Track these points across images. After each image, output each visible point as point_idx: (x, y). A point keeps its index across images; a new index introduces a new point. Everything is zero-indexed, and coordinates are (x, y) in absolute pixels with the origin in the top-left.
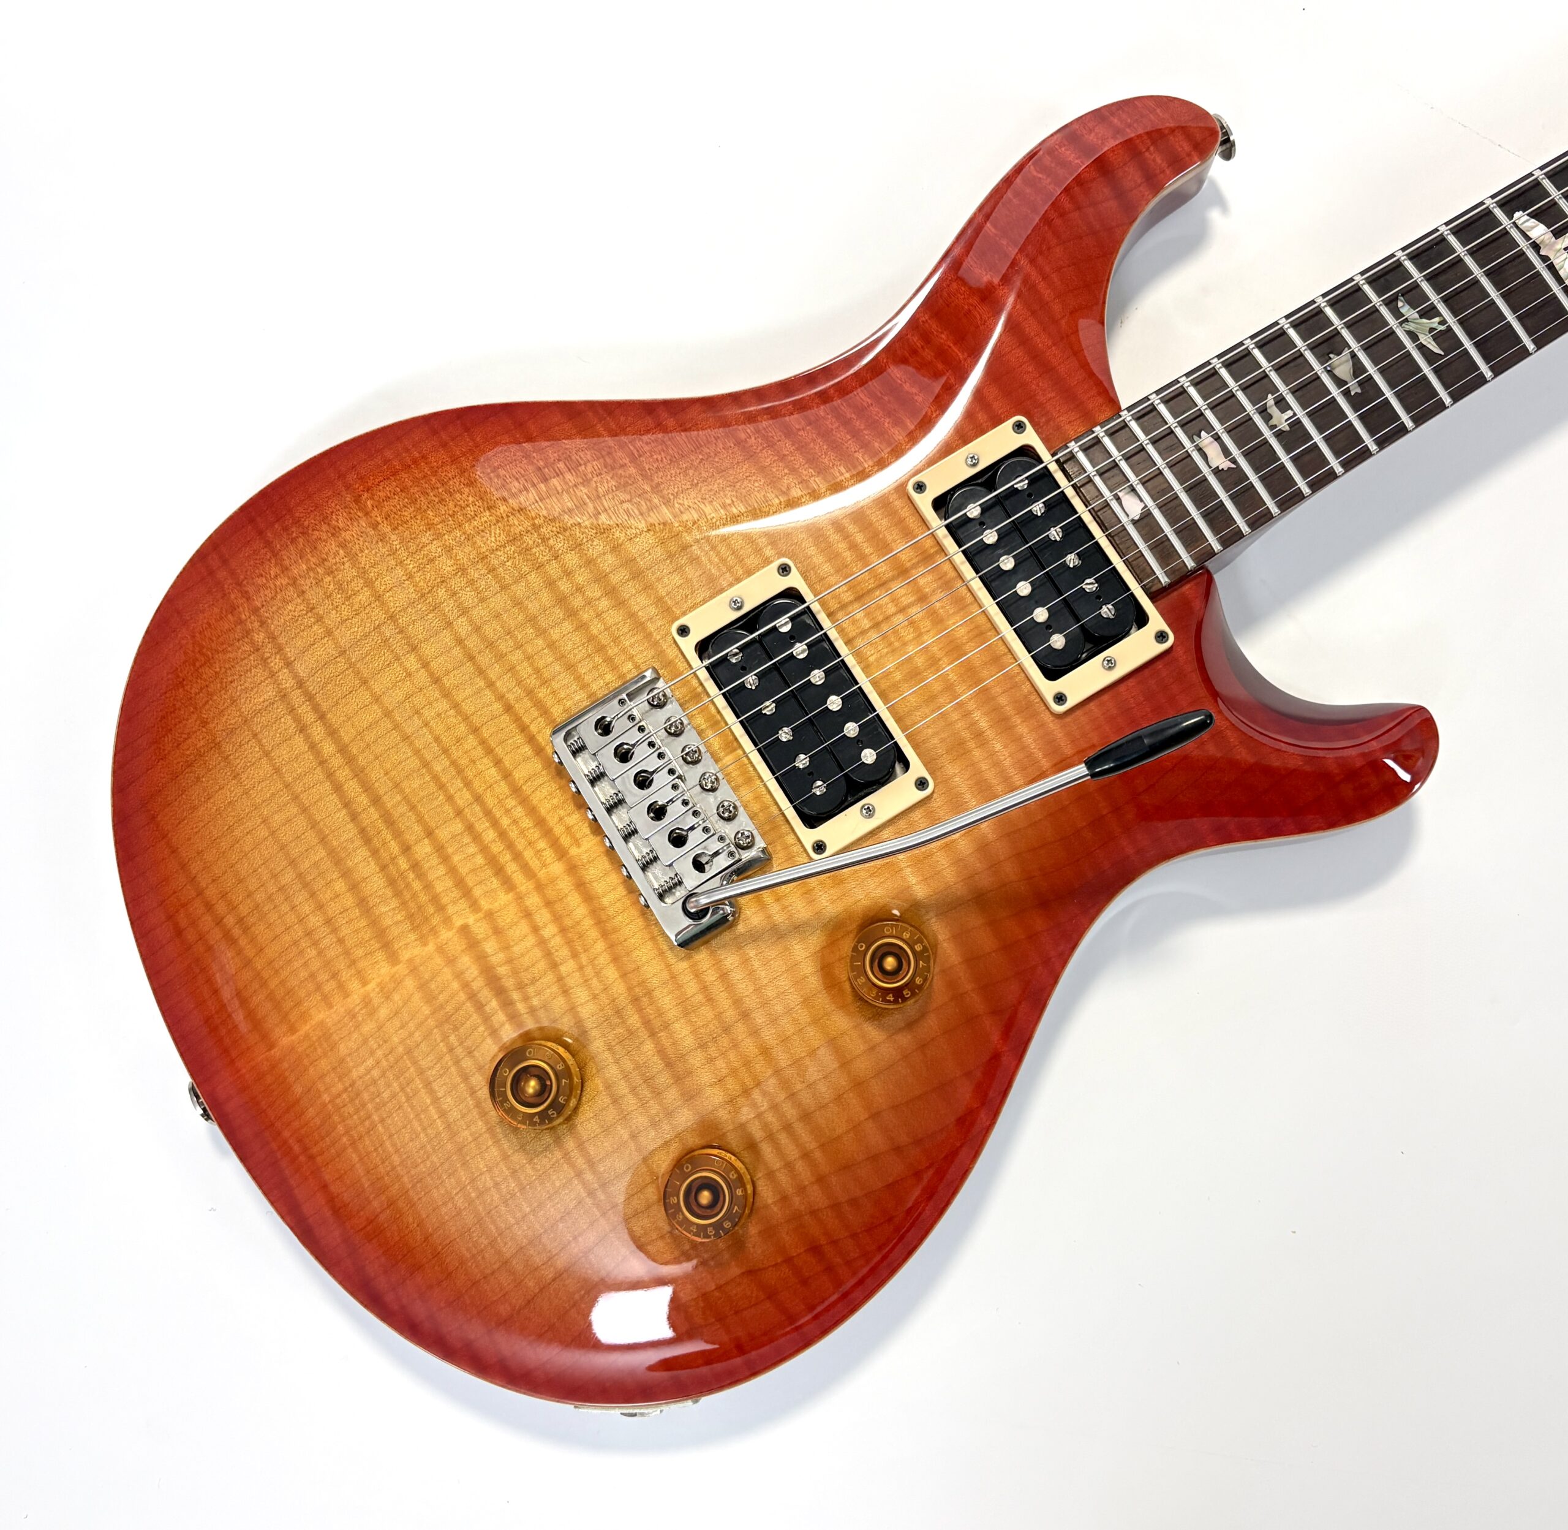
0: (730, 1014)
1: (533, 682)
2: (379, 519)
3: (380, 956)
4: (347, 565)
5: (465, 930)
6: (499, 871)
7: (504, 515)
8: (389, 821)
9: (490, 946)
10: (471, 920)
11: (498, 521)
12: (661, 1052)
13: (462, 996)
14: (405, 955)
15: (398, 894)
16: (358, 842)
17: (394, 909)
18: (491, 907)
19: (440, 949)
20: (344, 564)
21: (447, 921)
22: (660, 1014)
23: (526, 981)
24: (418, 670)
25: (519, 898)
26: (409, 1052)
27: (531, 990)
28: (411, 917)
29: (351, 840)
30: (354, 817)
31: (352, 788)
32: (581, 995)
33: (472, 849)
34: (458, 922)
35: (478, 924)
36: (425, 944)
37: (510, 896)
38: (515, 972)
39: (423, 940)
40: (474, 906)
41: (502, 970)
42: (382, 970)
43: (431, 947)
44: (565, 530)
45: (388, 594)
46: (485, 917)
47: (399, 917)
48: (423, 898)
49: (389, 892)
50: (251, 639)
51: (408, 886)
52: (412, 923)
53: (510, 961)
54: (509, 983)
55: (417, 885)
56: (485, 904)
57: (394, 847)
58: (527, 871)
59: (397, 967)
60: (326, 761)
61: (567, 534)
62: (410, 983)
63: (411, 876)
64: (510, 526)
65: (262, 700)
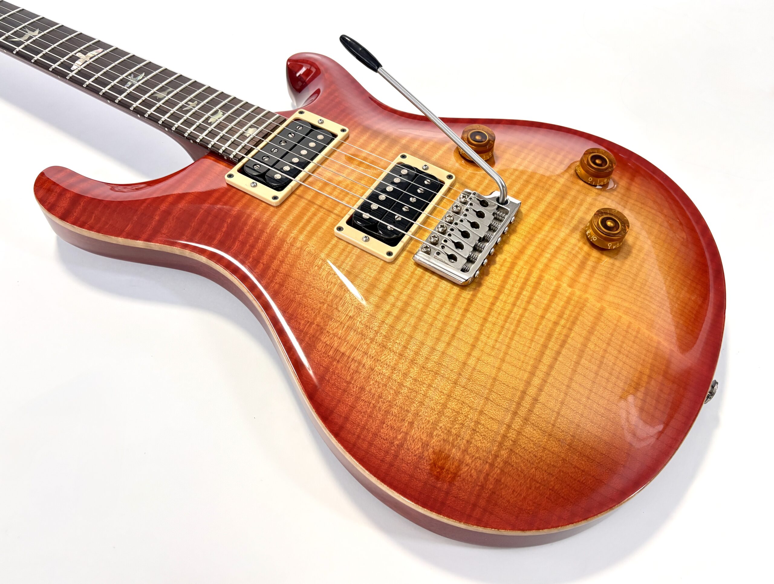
0: (530, 186)
1: (448, 306)
2: (406, 424)
3: (605, 314)
4: (441, 425)
5: (570, 286)
6: (538, 283)
7: (373, 359)
8: (549, 336)
9: (570, 273)
10: (564, 285)
11: (378, 360)
12: (561, 202)
13: (596, 276)
14: (598, 305)
15: (576, 318)
16: (567, 346)
17: (584, 317)
18: (554, 280)
19: (585, 292)
20: (441, 428)
21: (572, 294)
22: (547, 207)
23: (572, 255)
24: (474, 357)
25: (543, 271)
26: (631, 287)
27: (574, 252)
28: (581, 309)
29: (569, 349)
30: (558, 353)
31: (547, 360)
32: (562, 235)
33: (536, 297)
34: (570, 290)
35: (564, 281)
36: (587, 298)
37: (545, 275)
38: (572, 261)
39: (586, 300)
40: (558, 287)
41: (575, 265)
42: (609, 311)
43: (587, 295)
44: (367, 326)
45: (445, 392)
46: (560, 280)
47: (585, 313)
48: (570, 307)
49: (578, 322)
50: (508, 458)
51: (570, 316)
52: (583, 307)
53: (569, 264)
54: (578, 261)
55: (567, 312)
56: (555, 283)
57: (559, 329)
58: (530, 273)
59: (604, 305)
60: (543, 379)
61: (368, 324)
62: (607, 298)
63: (565, 316)
64: (377, 353)
65: (535, 432)
